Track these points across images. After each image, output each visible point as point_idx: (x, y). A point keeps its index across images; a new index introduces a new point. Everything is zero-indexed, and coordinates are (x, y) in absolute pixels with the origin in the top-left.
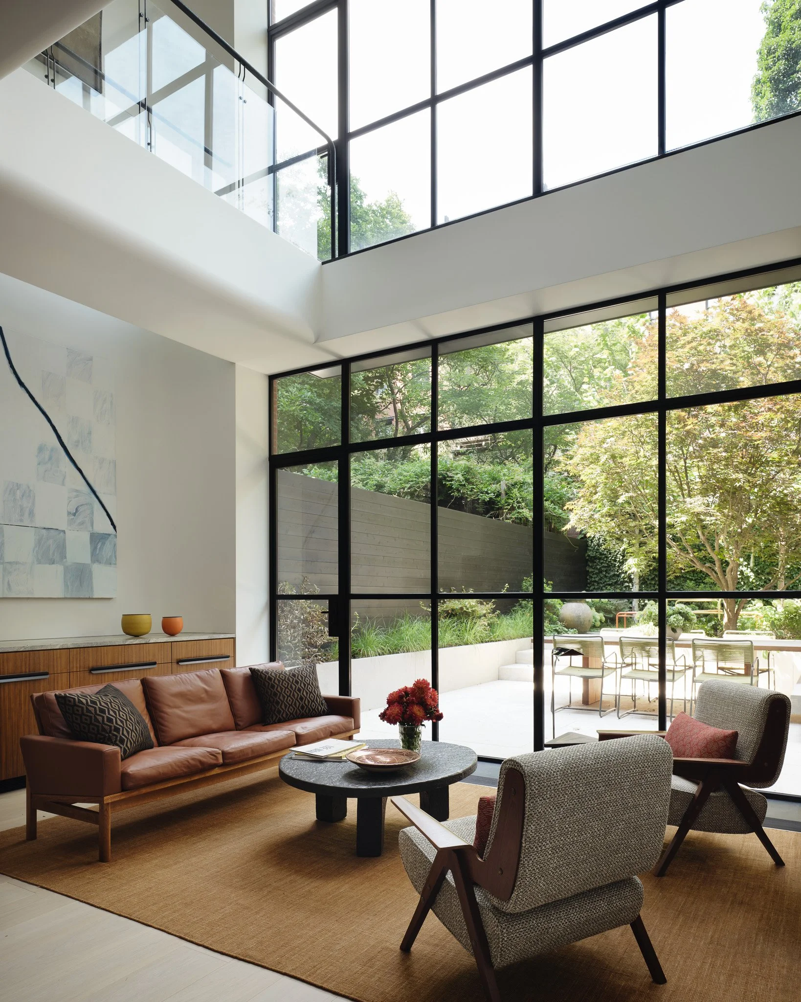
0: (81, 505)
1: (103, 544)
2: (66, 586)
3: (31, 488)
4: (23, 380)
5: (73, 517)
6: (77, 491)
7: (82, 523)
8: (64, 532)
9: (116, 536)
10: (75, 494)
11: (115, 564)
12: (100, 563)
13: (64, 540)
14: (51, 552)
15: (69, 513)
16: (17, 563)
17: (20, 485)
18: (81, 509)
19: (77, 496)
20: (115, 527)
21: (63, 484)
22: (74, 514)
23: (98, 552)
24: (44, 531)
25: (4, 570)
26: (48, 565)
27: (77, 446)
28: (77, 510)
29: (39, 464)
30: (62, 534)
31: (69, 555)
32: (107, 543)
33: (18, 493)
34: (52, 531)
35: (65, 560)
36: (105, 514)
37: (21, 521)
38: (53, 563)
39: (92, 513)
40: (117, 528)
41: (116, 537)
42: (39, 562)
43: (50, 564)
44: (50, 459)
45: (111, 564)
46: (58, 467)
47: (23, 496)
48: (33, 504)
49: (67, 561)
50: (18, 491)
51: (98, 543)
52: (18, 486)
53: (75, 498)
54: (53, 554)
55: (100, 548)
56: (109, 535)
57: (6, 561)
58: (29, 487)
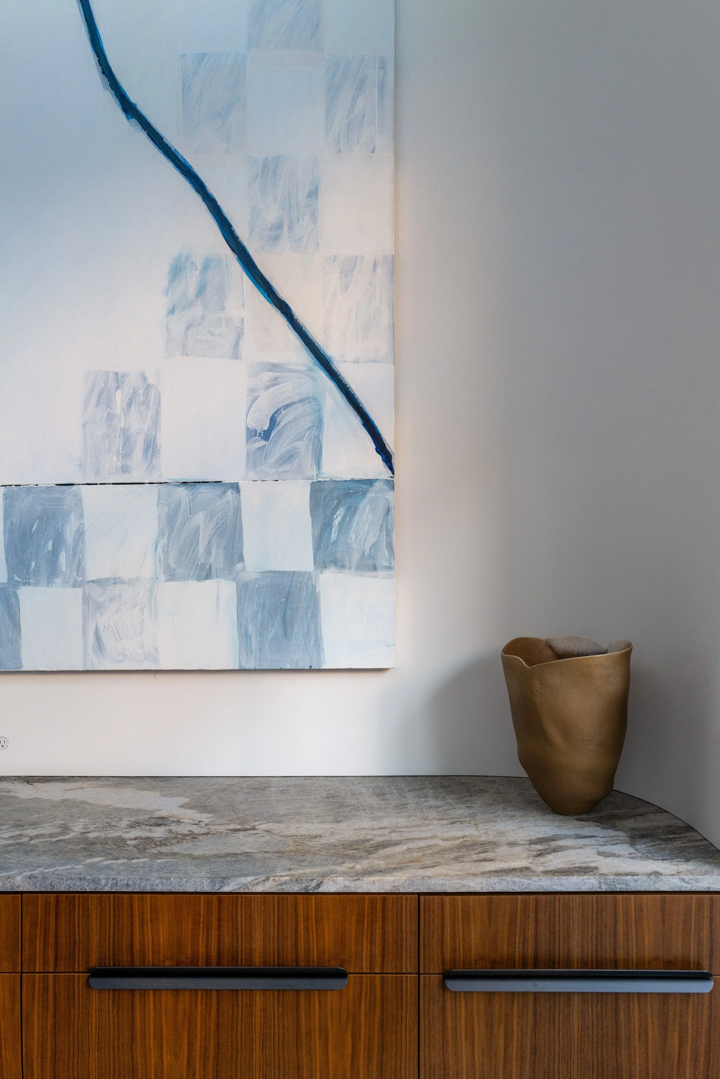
0: (287, 407)
1: (352, 511)
2: (244, 636)
3: (151, 381)
4: (133, 97)
5: (263, 443)
6: (275, 367)
7: (289, 457)
8: (236, 487)
9: (391, 485)
10: (268, 376)
11: (390, 568)
12: (343, 567)
13: (237, 510)
14: (202, 548)
15: (251, 434)
16: (116, 581)
17: (124, 375)
18: (284, 420)
19: (274, 382)
20: (387, 458)
21: (236, 354)
22: (266, 435)
23: (334, 537)
24: (183, 492)
25: (86, 600)
26: (193, 584)
27: (276, 238)
28: (273, 422)
29: (172, 311)
30: (230, 494)
31: (249, 550)
32: (365, 507)
33: (119, 398)
34: (202, 488)
35: (239, 566)
36: (356, 421)
37: (125, 469)
38: (208, 576)
39: (319, 424)
40: (395, 461)
41: (392, 488)
42: (172, 576)
43: (199, 579)
44: (201, 290)
45: (375, 568)
46: (222, 309)
47: (129, 405)
48: (156, 422)
49: (244, 568)
50: (119, 391)
51: (336, 508)
52: (119, 380)
53: (267, 388)
54: (208, 551)
55: (341, 523)
56: (370, 482)
57: (90, 578)
58: (144, 378)
